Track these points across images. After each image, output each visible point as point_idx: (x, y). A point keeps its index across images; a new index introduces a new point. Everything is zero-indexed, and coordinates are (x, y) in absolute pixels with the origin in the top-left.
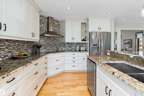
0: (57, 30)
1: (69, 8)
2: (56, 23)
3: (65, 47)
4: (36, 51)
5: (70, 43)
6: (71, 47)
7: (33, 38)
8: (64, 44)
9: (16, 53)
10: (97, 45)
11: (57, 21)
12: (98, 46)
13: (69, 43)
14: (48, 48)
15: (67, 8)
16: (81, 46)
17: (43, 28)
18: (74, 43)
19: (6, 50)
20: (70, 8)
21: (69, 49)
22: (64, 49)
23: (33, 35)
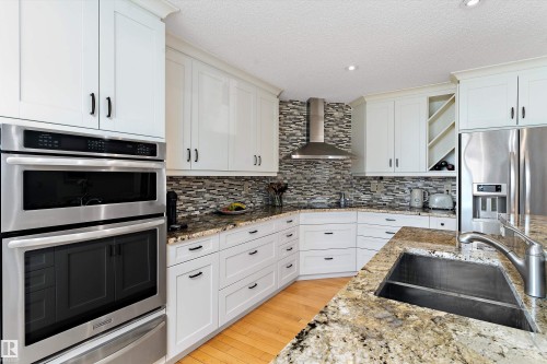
0: (342, 135)
1: (352, 68)
2: (336, 114)
3: (367, 190)
4: (273, 200)
5: (389, 178)
6: (392, 191)
7: (257, 168)
8: (365, 182)
9: (225, 203)
10: (498, 188)
11: (339, 106)
12: (504, 192)
13: (381, 178)
14: (308, 193)
15: (347, 69)
16: (436, 189)
17: (294, 135)
18: (402, 178)
19: (207, 195)
20: (357, 68)
21: (384, 198)
22: (365, 198)
23: (258, 161)
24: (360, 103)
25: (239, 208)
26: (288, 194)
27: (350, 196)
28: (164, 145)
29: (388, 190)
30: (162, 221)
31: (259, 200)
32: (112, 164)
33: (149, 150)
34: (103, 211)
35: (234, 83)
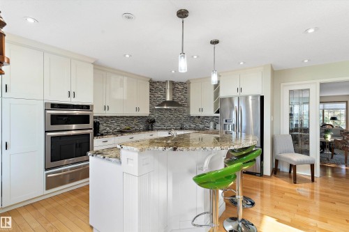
0: (182, 97)
2: (180, 87)
3: (194, 123)
7: (138, 112)
9: (124, 127)
11: (181, 83)
19: (115, 124)
21: (201, 126)
22: (193, 126)
23: (138, 109)
24: (188, 83)
25: (129, 129)
26: (156, 124)
27: (186, 125)
28: (92, 106)
29: (202, 123)
30: (92, 131)
31: (142, 127)
32: (76, 112)
33: (88, 107)
34: (74, 126)
35: (125, 78)
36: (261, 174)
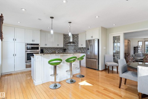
11: (76, 35)
23: (58, 45)
30: (40, 52)
36: (98, 70)
